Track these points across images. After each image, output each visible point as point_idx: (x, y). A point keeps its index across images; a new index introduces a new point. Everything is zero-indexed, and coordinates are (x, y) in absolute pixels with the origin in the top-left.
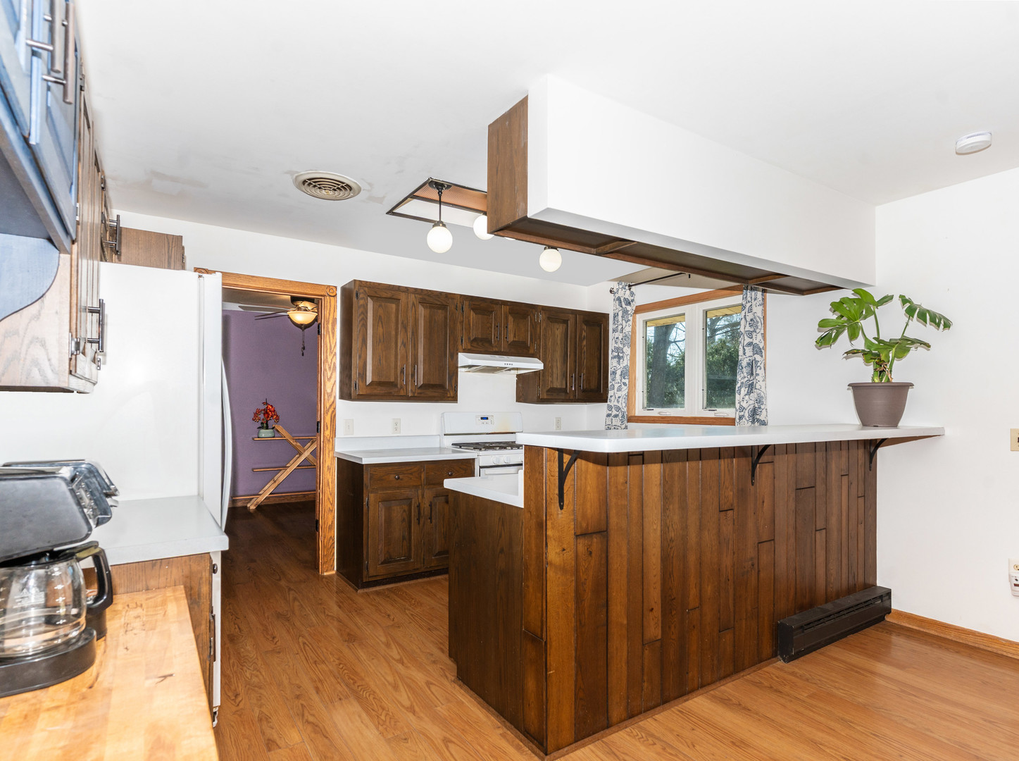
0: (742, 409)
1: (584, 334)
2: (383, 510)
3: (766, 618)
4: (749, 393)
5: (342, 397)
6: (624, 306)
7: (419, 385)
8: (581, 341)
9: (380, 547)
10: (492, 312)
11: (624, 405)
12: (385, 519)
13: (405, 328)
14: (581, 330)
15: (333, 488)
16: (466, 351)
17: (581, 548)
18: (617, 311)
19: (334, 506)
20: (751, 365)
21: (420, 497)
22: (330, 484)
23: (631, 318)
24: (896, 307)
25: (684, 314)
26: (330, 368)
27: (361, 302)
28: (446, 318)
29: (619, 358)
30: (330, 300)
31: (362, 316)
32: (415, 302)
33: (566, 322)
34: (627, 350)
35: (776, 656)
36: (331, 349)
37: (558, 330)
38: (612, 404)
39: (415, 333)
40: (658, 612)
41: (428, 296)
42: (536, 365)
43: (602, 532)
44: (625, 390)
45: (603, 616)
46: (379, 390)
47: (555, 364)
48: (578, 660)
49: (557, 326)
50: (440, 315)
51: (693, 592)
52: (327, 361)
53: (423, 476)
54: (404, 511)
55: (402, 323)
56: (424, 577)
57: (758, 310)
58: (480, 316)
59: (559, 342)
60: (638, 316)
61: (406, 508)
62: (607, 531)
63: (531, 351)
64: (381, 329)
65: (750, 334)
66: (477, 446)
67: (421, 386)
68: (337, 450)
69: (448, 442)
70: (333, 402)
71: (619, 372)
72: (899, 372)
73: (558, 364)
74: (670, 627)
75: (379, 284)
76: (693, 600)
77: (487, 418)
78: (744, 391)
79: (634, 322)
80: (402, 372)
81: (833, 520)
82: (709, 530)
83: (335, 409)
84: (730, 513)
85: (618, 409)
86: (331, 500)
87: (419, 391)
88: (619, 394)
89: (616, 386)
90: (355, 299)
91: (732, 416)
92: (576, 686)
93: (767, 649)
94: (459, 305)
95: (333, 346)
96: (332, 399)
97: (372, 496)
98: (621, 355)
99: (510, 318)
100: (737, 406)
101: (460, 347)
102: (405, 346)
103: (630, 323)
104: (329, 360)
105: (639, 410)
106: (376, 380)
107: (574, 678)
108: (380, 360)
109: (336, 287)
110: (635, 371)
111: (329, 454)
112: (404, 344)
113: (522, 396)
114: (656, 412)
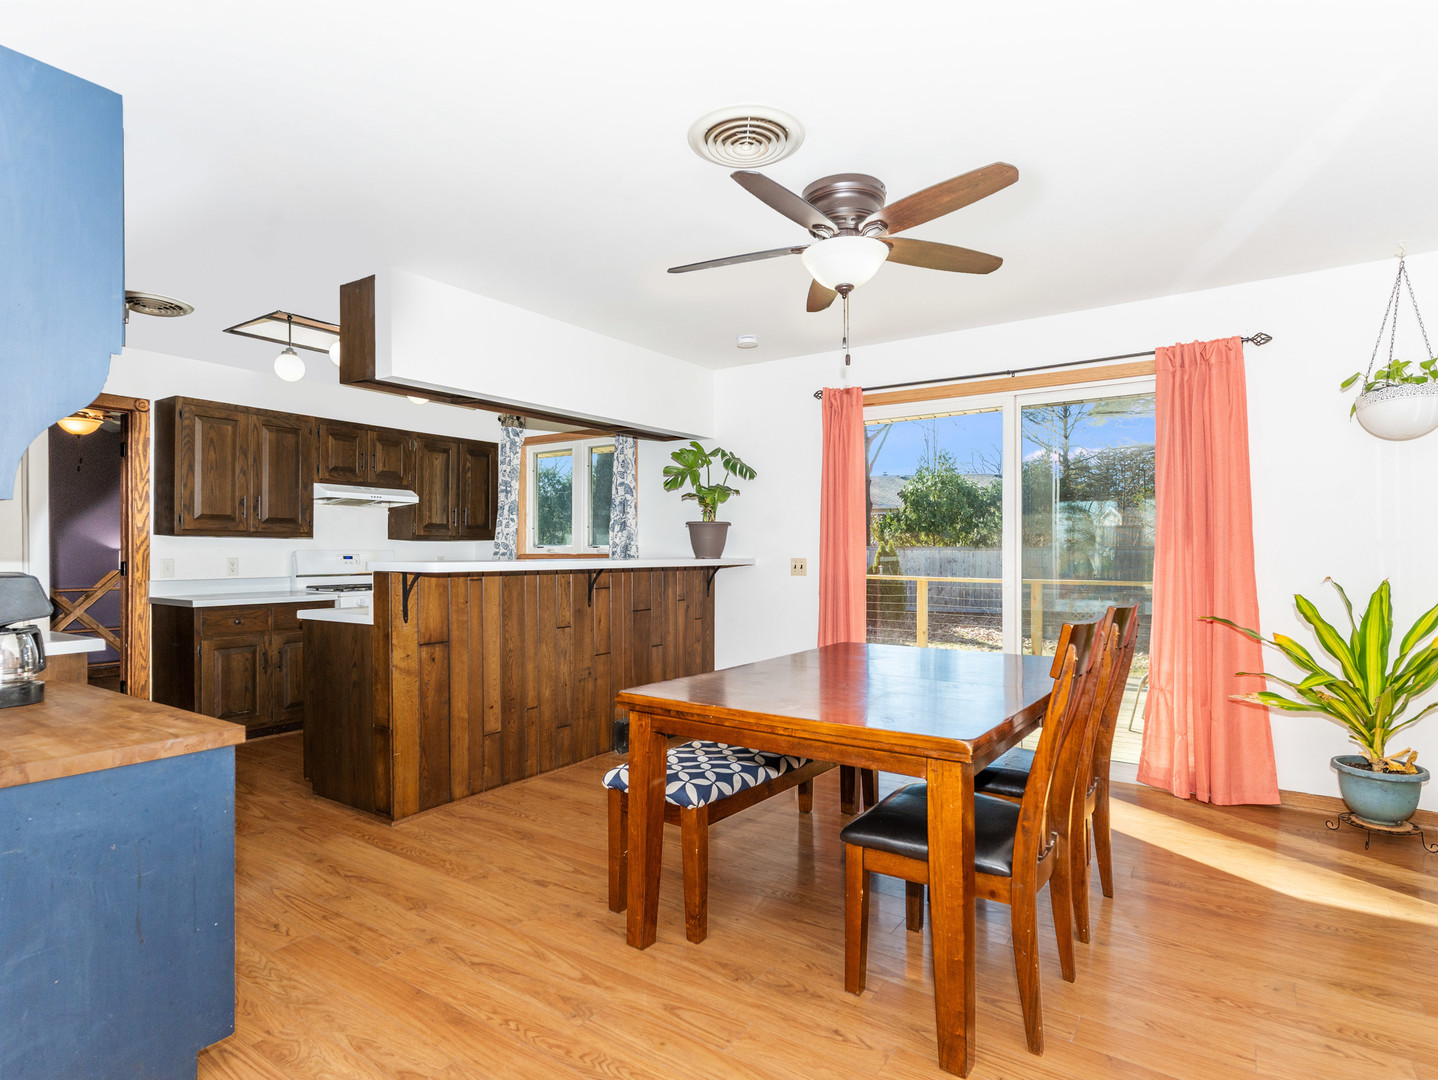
0: (615, 545)
1: (469, 465)
2: (220, 659)
3: (603, 719)
4: (621, 530)
5: (158, 532)
6: (512, 437)
7: (264, 519)
8: (465, 473)
9: (216, 700)
10: (355, 438)
11: (512, 542)
12: (223, 669)
13: (245, 453)
14: (466, 460)
15: (147, 640)
16: (322, 481)
17: (424, 654)
18: (504, 442)
19: (148, 662)
20: (624, 503)
21: (267, 644)
22: (143, 636)
23: (519, 450)
24: (717, 461)
25: (571, 450)
26: (141, 497)
27: (186, 422)
28: (297, 443)
29: (507, 492)
30: (140, 416)
31: (188, 438)
32: (258, 425)
33: (446, 451)
34: (515, 484)
35: (613, 750)
36: (142, 474)
37: (438, 461)
38: (499, 541)
39: (258, 460)
40: (497, 709)
41: (275, 417)
42: (410, 498)
43: (445, 642)
44: (513, 527)
45: (446, 711)
46: (210, 524)
47: (434, 497)
48: (423, 748)
49: (436, 455)
50: (290, 439)
51: (531, 694)
52: (137, 489)
53: (270, 620)
54: (247, 659)
55: (241, 448)
56: (272, 734)
57: (629, 452)
58: (341, 443)
59: (438, 473)
60: (528, 448)
61: (249, 656)
62: (448, 641)
63: (405, 483)
64: (213, 454)
65: (622, 475)
66: (338, 588)
67: (267, 521)
68: (151, 595)
69: (302, 584)
70: (146, 538)
71: (506, 508)
72: (722, 513)
73: (438, 498)
74: (509, 723)
75: (210, 402)
76: (531, 701)
77: (351, 558)
78: (617, 528)
79: (524, 453)
80: (241, 503)
81: (671, 638)
82: (547, 643)
83: (148, 546)
84: (567, 629)
85: (506, 546)
86: (144, 655)
87: (264, 526)
88: (506, 531)
89: (504, 522)
90: (177, 418)
91: (607, 552)
92: (420, 767)
93: (604, 742)
94: (315, 430)
95: (144, 472)
96: (144, 535)
97: (205, 644)
98: (509, 489)
99: (379, 446)
100: (611, 542)
101: (316, 477)
102: (244, 474)
103: (519, 455)
104: (140, 488)
105: (529, 549)
106: (207, 512)
107: (418, 759)
108: (212, 490)
109: (148, 401)
110: (525, 506)
111: (140, 602)
112: (244, 473)
113: (394, 533)
114: (546, 549)
